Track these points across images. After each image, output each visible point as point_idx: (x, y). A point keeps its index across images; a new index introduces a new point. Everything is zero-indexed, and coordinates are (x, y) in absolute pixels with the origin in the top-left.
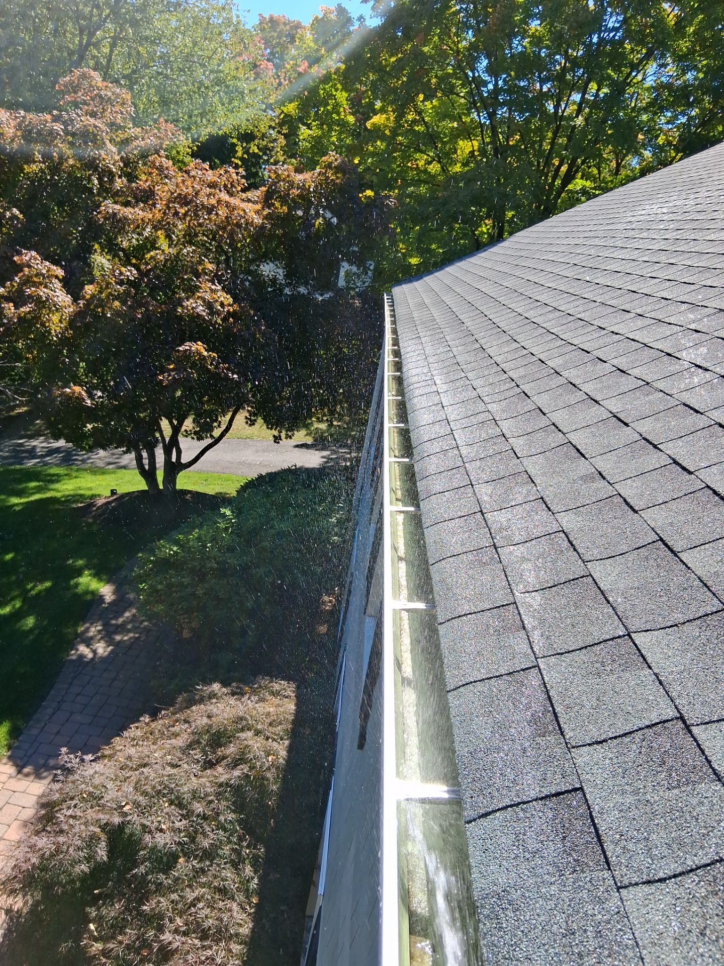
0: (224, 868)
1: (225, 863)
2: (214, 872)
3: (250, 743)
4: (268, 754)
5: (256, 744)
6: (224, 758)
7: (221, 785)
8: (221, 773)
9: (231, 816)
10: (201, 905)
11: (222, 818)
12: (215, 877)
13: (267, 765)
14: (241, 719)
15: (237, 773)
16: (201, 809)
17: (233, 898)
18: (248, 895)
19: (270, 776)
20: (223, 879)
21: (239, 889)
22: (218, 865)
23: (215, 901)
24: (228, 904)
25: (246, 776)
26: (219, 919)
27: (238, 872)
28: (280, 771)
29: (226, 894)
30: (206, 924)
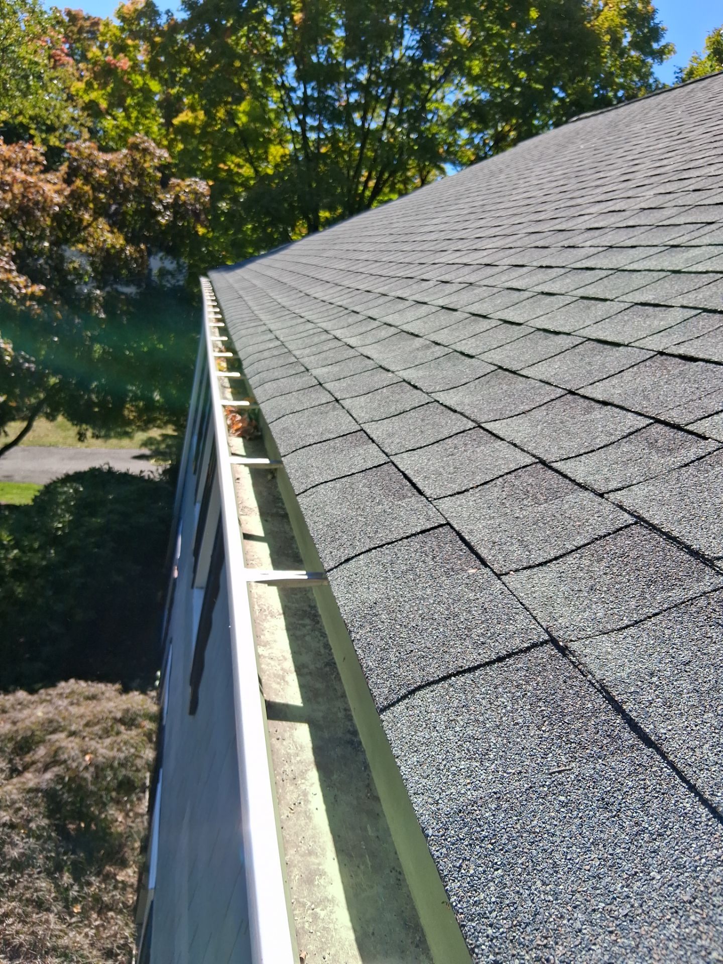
0: (37, 878)
1: (39, 873)
2: (25, 883)
3: (63, 744)
4: (84, 753)
5: (71, 746)
6: (33, 763)
7: (30, 790)
8: (30, 779)
9: (44, 822)
10: (10, 921)
11: (33, 825)
12: (27, 888)
13: (84, 764)
14: (51, 721)
15: (48, 775)
16: (7, 818)
17: (48, 910)
18: (68, 904)
19: (88, 775)
20: (36, 890)
21: (56, 899)
22: (30, 876)
23: (27, 915)
24: (44, 916)
25: (59, 779)
26: (33, 933)
27: (55, 881)
28: (99, 770)
29: (40, 905)
30: (16, 942)
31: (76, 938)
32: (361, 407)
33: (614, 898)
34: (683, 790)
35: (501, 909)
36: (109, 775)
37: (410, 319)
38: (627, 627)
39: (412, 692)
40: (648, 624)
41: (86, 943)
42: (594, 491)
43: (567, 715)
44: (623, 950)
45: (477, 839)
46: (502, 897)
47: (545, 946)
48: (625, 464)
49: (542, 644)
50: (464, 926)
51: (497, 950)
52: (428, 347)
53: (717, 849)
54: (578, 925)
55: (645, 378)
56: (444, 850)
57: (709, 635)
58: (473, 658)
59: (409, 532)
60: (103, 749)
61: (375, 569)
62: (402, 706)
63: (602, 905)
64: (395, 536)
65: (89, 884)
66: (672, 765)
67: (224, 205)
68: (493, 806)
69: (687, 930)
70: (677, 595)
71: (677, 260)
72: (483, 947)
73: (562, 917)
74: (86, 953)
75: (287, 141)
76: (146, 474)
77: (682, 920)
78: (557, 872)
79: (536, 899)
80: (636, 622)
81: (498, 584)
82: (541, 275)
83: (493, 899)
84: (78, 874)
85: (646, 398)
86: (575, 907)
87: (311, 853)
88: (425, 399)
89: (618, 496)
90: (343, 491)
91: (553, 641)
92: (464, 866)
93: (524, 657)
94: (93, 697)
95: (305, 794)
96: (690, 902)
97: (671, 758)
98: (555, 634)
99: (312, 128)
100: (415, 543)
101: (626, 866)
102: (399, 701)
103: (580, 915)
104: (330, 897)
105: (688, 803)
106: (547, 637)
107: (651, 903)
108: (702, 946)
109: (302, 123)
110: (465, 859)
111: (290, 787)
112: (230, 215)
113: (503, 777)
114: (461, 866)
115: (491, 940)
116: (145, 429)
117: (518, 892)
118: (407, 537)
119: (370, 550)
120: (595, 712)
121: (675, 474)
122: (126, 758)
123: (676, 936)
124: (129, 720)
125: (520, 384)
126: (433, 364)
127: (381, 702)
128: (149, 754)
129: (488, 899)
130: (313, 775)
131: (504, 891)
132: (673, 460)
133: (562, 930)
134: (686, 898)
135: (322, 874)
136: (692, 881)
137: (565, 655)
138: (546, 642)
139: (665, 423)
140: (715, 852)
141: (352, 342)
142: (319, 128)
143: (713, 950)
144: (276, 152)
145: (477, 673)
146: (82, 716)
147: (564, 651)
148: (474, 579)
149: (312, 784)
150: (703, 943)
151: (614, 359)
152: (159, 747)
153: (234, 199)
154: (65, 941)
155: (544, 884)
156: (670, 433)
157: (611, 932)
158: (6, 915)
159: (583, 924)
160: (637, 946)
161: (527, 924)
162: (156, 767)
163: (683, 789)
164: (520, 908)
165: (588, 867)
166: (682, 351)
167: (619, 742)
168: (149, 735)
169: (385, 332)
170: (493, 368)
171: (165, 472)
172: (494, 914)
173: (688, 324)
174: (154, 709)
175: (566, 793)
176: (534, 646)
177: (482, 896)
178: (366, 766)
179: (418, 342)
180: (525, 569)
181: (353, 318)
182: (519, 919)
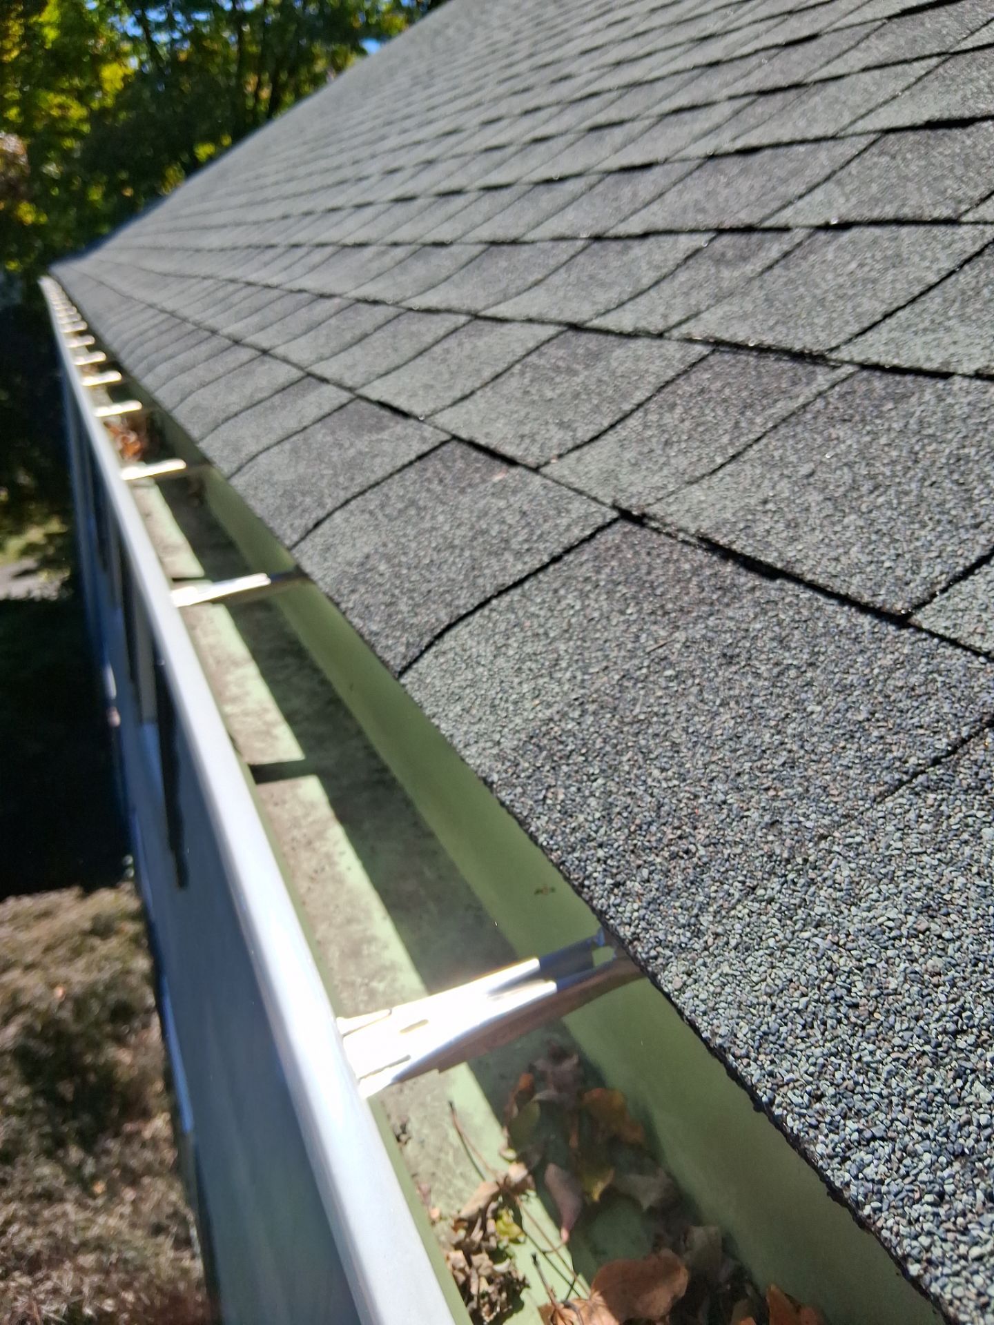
0: (36, 1166)
1: (36, 1158)
2: (22, 1177)
3: (21, 983)
4: (52, 986)
5: (33, 983)
9: (24, 1091)
10: (14, 1228)
11: (9, 1100)
12: (24, 1182)
13: (56, 1001)
15: (12, 1029)
17: (62, 1200)
18: (86, 1185)
19: (66, 1014)
20: (39, 1180)
21: (67, 1183)
22: (24, 1165)
23: (35, 1214)
24: (58, 1209)
25: (28, 1030)
26: (52, 1234)
27: (60, 1162)
28: (79, 1004)
29: (49, 1197)
30: (31, 1250)
31: (109, 1223)
32: (301, 351)
33: (764, 752)
34: (832, 608)
35: (610, 821)
36: (95, 1007)
37: (351, 229)
38: (722, 466)
39: (440, 636)
40: (751, 453)
41: (124, 1226)
42: (648, 334)
43: (659, 586)
44: (789, 802)
45: (561, 758)
46: (608, 807)
47: (680, 837)
48: (687, 294)
49: (609, 525)
50: (563, 863)
51: (615, 871)
52: (383, 253)
53: (892, 653)
54: (721, 797)
55: (695, 191)
56: (519, 790)
57: (834, 436)
58: (518, 569)
59: (399, 464)
60: (78, 975)
61: (360, 520)
62: (428, 656)
63: (747, 765)
64: (380, 474)
65: (107, 1152)
66: (812, 586)
67: (52, 169)
68: (576, 714)
69: (870, 750)
70: (782, 408)
71: (714, 51)
72: (595, 875)
73: (696, 797)
74: (127, 1237)
75: (126, 55)
76: (36, 593)
77: (862, 742)
78: (678, 752)
79: (656, 791)
80: (734, 457)
81: (537, 480)
82: (528, 122)
83: (598, 815)
84: (88, 1143)
85: (703, 210)
86: (712, 780)
87: (349, 921)
88: (392, 311)
89: (684, 329)
90: (295, 451)
91: (625, 515)
92: (550, 795)
93: (588, 549)
94: (46, 914)
95: (328, 856)
96: (868, 720)
97: (809, 577)
98: (624, 505)
99: (159, 26)
100: (411, 474)
101: (771, 713)
102: (422, 653)
103: (720, 787)
104: (388, 964)
105: (843, 617)
106: (615, 514)
107: (815, 739)
108: (894, 758)
109: (142, 21)
110: (550, 787)
111: (304, 855)
112: (64, 181)
113: (583, 681)
114: (545, 797)
115: (605, 862)
116: (18, 531)
117: (630, 793)
118: (399, 471)
119: (347, 502)
120: (696, 571)
121: (757, 283)
122: (113, 978)
123: (857, 761)
124: (102, 929)
125: (525, 252)
126: (396, 270)
127: (398, 664)
128: (142, 963)
129: (590, 818)
130: (337, 832)
131: (610, 800)
132: (750, 268)
133: (700, 812)
134: (861, 718)
135: (371, 940)
136: (865, 698)
137: (643, 525)
138: (614, 521)
139: (733, 230)
140: (890, 656)
141: (274, 280)
142: (170, 24)
143: (910, 756)
144: (112, 75)
145: (527, 585)
146: (36, 942)
147: (640, 520)
148: (504, 485)
149: (336, 844)
150: (895, 754)
151: (647, 183)
152: (154, 951)
153: (66, 156)
154: (94, 1231)
155: (663, 770)
156: (741, 240)
157: (767, 789)
158: (8, 1222)
159: (726, 794)
160: (807, 791)
161: (650, 824)
162: (156, 978)
163: (831, 606)
164: (636, 810)
165: (720, 732)
166: (739, 144)
167: (735, 590)
168: (135, 940)
169: (318, 256)
170: (480, 248)
171: (65, 585)
172: (602, 831)
173: (743, 115)
174: (132, 904)
175: (672, 665)
176: (600, 529)
177: (581, 818)
178: (408, 803)
179: (368, 252)
180: (570, 451)
181: (271, 253)
182: (638, 822)
